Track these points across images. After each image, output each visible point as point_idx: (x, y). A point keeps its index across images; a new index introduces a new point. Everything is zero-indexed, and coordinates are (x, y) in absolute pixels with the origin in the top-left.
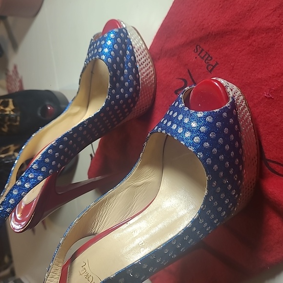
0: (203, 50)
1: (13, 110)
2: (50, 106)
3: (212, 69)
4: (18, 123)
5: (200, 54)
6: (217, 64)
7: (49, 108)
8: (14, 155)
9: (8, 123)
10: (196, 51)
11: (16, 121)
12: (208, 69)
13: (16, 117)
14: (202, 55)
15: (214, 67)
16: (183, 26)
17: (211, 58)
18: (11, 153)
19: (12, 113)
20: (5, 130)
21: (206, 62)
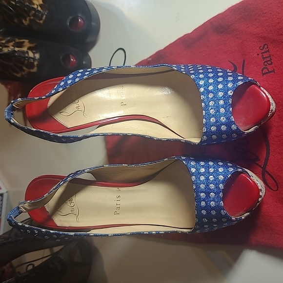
0: (268, 51)
1: (41, 6)
2: (81, 18)
3: (267, 73)
4: (41, 22)
5: (263, 53)
6: (273, 71)
7: (80, 20)
8: (27, 53)
9: (32, 18)
10: (261, 48)
11: (40, 19)
12: (262, 71)
13: (42, 15)
14: (265, 55)
15: (269, 72)
16: (264, 18)
17: (272, 63)
18: (25, 49)
19: (39, 9)
20: (26, 23)
21: (265, 64)
